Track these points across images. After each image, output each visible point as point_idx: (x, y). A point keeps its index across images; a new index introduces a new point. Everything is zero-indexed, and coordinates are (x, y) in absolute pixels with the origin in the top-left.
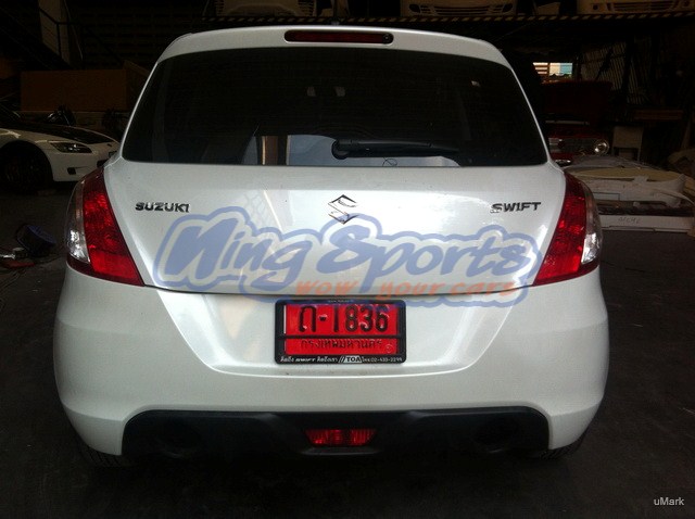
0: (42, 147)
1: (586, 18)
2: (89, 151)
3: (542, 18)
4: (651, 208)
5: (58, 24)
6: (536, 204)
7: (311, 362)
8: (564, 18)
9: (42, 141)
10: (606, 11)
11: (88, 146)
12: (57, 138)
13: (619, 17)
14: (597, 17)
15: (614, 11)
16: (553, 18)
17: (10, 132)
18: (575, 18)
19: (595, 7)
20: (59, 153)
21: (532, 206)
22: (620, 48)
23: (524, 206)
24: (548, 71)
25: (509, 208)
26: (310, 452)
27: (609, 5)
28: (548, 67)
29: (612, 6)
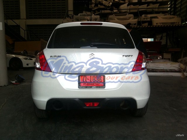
0: (21, 59)
1: (155, 26)
2: (32, 60)
3: (144, 27)
4: (171, 71)
5: (25, 30)
6: (132, 56)
7: (85, 88)
8: (149, 26)
9: (21, 57)
10: (160, 25)
11: (32, 58)
12: (24, 56)
13: (163, 26)
14: (157, 26)
15: (161, 25)
16: (146, 27)
17: (13, 55)
18: (152, 26)
19: (157, 24)
20: (24, 60)
21: (131, 56)
22: (165, 34)
23: (129, 56)
24: (147, 41)
25: (126, 56)
26: (85, 107)
27: (160, 23)
28: (147, 39)
29: (161, 23)
